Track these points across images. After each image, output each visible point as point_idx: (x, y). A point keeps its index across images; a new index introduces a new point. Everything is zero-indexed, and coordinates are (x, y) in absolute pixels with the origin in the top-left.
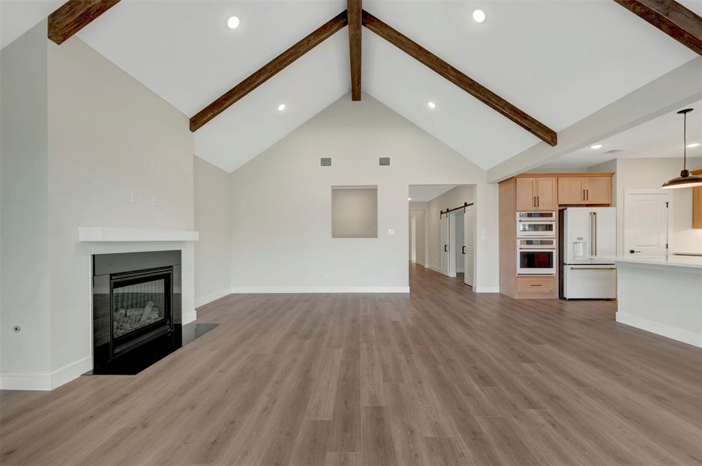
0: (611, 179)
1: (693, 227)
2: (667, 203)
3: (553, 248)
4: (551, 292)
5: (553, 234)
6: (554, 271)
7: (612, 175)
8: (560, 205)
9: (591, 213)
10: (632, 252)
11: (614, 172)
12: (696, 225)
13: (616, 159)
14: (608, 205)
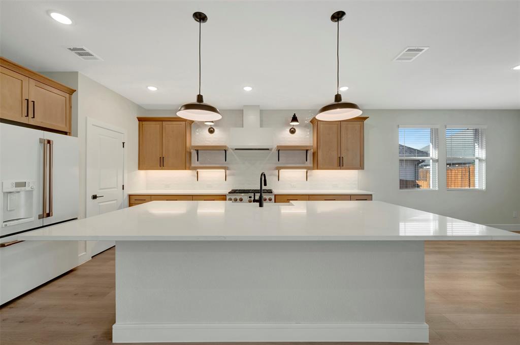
0: (70, 97)
1: (139, 169)
2: (123, 143)
7: (72, 92)
9: (42, 141)
10: (95, 197)
11: (74, 88)
12: (141, 167)
13: (77, 73)
14: (66, 133)
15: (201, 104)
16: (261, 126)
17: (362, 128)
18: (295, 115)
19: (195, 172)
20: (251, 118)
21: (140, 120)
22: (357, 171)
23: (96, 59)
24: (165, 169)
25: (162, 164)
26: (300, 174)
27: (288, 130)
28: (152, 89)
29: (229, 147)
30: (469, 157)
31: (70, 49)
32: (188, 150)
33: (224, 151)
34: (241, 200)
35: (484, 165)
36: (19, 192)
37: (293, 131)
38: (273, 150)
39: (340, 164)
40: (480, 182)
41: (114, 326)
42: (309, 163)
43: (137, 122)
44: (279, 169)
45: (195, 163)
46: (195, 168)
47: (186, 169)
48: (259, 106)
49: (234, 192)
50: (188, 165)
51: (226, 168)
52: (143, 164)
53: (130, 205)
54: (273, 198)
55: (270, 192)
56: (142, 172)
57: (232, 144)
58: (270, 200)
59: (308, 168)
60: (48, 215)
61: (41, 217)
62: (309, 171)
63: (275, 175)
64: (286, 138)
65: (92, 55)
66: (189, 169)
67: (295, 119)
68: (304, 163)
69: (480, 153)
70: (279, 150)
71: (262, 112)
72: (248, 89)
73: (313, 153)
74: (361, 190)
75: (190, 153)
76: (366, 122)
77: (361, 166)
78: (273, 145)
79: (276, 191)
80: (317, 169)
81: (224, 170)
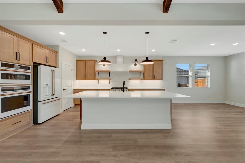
0: (57, 54)
1: (77, 79)
2: (72, 70)
3: (30, 92)
4: (29, 123)
5: (30, 82)
6: (30, 108)
7: (57, 52)
8: (34, 63)
9: (52, 70)
10: (64, 90)
11: (58, 51)
12: (77, 78)
13: (59, 46)
14: (55, 67)
15: (105, 60)
16: (123, 63)
17: (162, 64)
18: (136, 59)
19: (98, 81)
20: (120, 60)
21: (77, 61)
22: (160, 80)
23: (68, 42)
24: (86, 80)
25: (85, 78)
26: (138, 81)
27: (134, 64)
28: (84, 50)
29: (111, 71)
30: (204, 75)
31: (61, 40)
32: (95, 72)
33: (109, 73)
34: (116, 91)
35: (209, 78)
36: (46, 87)
37: (135, 65)
38: (128, 72)
39: (153, 78)
40: (208, 85)
41: (82, 125)
42: (142, 77)
43: (76, 61)
44: (130, 79)
45: (98, 77)
46: (98, 79)
47: (94, 80)
48: (122, 55)
49: (113, 88)
50: (95, 78)
51: (110, 79)
52: (78, 78)
53: (74, 93)
54: (128, 90)
55: (127, 88)
56: (78, 81)
57: (112, 70)
58: (127, 91)
59: (141, 79)
60: (54, 95)
61: (52, 95)
62: (142, 80)
63: (128, 82)
64: (133, 68)
65: (66, 41)
66: (96, 79)
67: (136, 60)
68: (140, 77)
69: (208, 73)
70: (130, 72)
71: (124, 57)
72: (118, 50)
73: (143, 73)
74: (162, 87)
75: (96, 73)
76: (163, 61)
77: (161, 79)
78: (128, 70)
79: (129, 88)
80: (145, 79)
81: (109, 80)
